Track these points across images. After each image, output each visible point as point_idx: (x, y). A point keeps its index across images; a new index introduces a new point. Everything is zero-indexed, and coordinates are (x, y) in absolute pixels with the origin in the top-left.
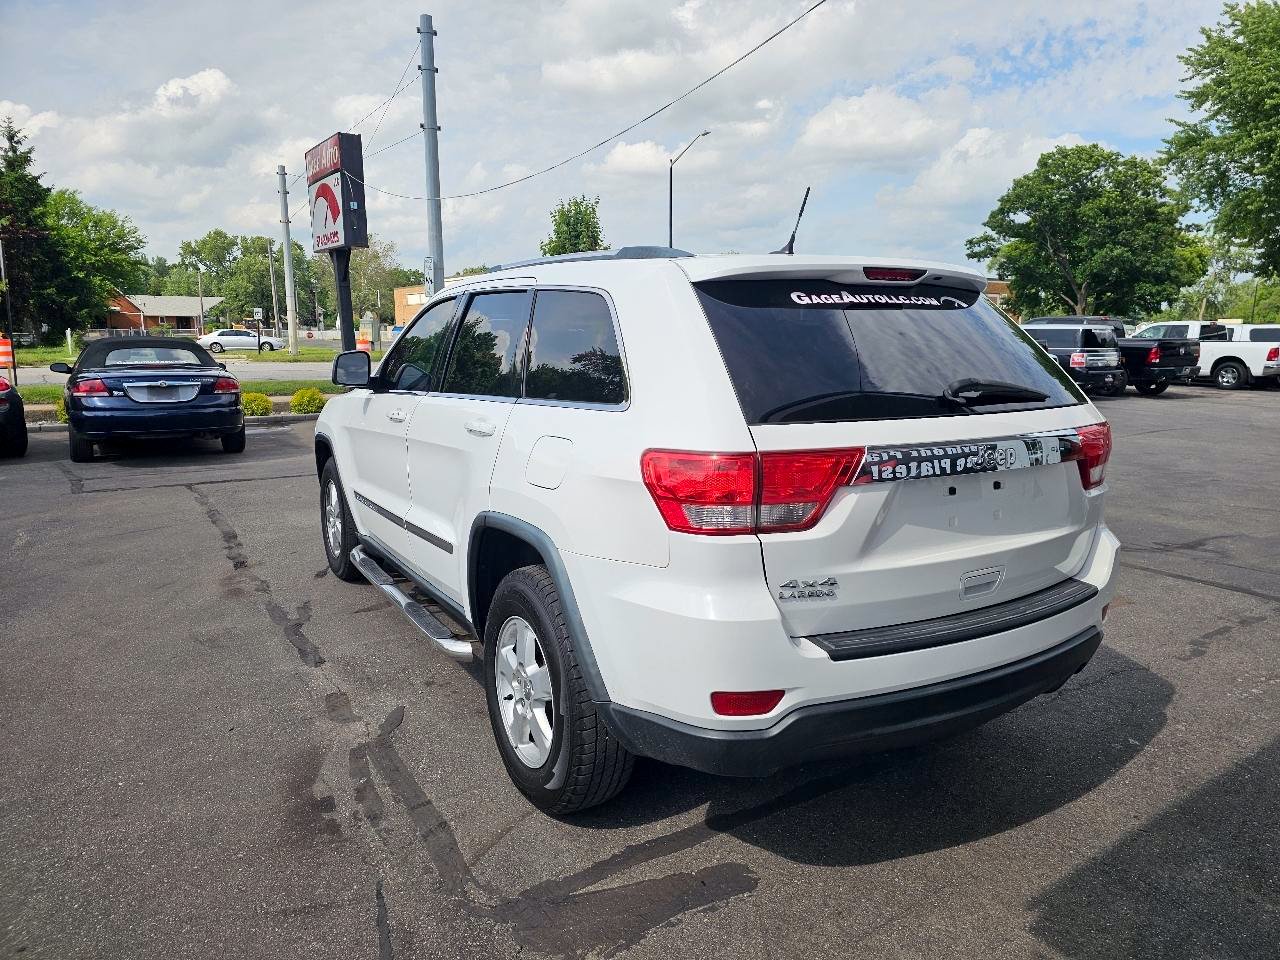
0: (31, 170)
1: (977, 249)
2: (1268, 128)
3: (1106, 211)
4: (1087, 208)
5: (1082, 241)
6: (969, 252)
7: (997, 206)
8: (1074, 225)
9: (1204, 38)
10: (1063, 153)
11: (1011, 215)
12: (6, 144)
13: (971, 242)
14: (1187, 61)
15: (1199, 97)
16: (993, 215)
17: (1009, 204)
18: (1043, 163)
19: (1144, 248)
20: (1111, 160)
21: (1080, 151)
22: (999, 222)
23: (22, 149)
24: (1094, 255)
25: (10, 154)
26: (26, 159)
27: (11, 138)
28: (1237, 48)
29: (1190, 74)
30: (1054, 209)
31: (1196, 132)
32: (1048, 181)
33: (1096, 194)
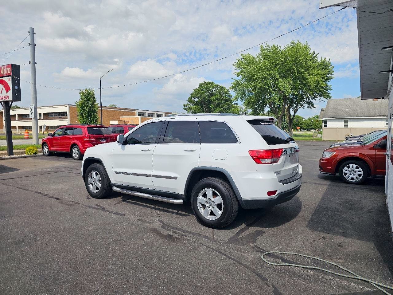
1: (186, 107)
3: (217, 99)
4: (212, 98)
5: (212, 106)
6: (184, 108)
7: (190, 96)
8: (210, 102)
9: (237, 61)
10: (205, 83)
11: (194, 98)
13: (184, 105)
14: (235, 65)
15: (238, 74)
16: (189, 98)
17: (193, 95)
18: (201, 85)
19: (225, 109)
20: (217, 86)
21: (209, 83)
22: (190, 100)
24: (215, 110)
28: (245, 64)
29: (236, 68)
30: (204, 98)
32: (202, 90)
33: (214, 95)
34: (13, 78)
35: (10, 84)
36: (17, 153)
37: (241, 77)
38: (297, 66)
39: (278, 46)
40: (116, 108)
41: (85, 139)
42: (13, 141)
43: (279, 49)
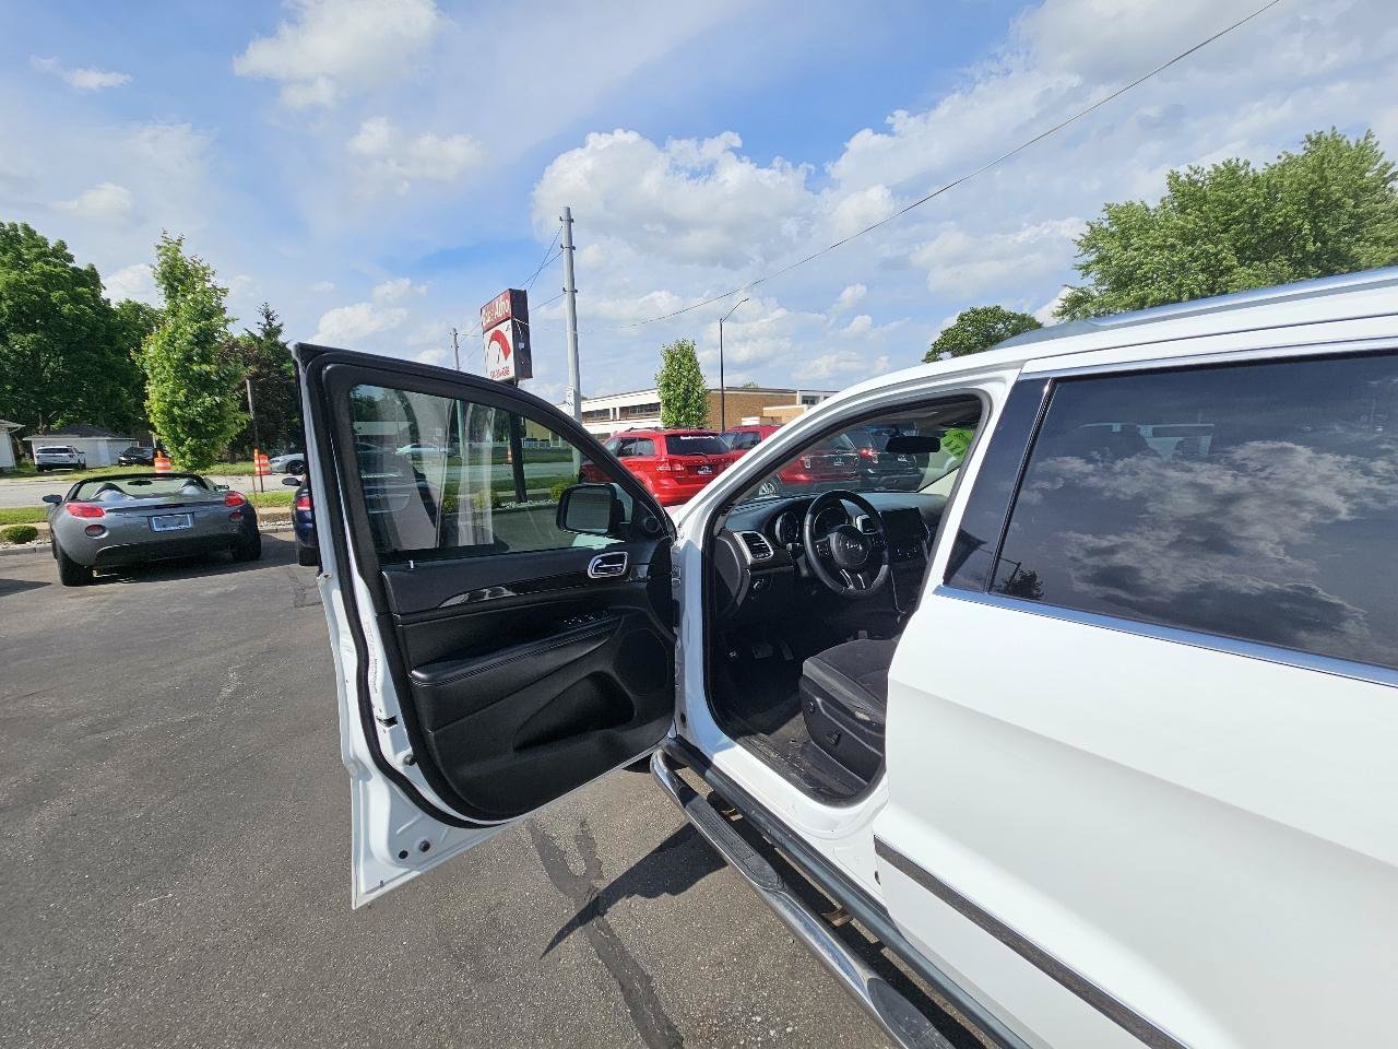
0: (281, 339)
2: (1141, 289)
9: (1088, 228)
10: (975, 312)
12: (264, 321)
14: (1079, 244)
15: (1086, 269)
18: (961, 319)
23: (275, 324)
25: (268, 327)
26: (278, 331)
27: (267, 317)
29: (1081, 252)
31: (1083, 293)
32: (965, 331)
34: (513, 322)
35: (509, 336)
36: (535, 497)
37: (1095, 275)
38: (1315, 217)
39: (1241, 163)
40: (756, 390)
41: (661, 468)
42: (525, 467)
43: (1243, 172)
